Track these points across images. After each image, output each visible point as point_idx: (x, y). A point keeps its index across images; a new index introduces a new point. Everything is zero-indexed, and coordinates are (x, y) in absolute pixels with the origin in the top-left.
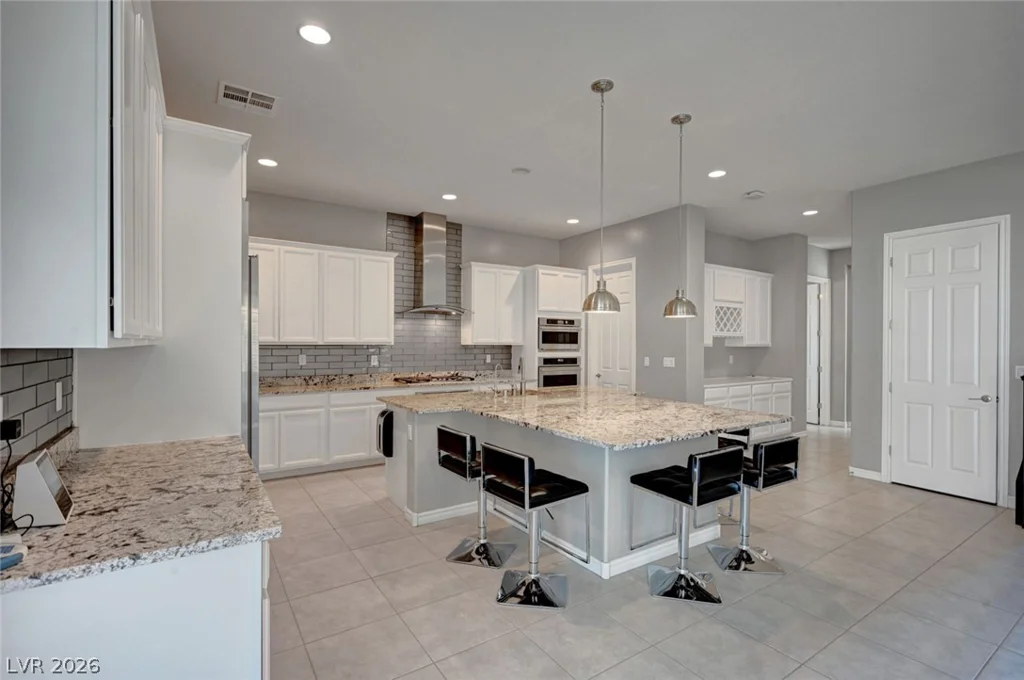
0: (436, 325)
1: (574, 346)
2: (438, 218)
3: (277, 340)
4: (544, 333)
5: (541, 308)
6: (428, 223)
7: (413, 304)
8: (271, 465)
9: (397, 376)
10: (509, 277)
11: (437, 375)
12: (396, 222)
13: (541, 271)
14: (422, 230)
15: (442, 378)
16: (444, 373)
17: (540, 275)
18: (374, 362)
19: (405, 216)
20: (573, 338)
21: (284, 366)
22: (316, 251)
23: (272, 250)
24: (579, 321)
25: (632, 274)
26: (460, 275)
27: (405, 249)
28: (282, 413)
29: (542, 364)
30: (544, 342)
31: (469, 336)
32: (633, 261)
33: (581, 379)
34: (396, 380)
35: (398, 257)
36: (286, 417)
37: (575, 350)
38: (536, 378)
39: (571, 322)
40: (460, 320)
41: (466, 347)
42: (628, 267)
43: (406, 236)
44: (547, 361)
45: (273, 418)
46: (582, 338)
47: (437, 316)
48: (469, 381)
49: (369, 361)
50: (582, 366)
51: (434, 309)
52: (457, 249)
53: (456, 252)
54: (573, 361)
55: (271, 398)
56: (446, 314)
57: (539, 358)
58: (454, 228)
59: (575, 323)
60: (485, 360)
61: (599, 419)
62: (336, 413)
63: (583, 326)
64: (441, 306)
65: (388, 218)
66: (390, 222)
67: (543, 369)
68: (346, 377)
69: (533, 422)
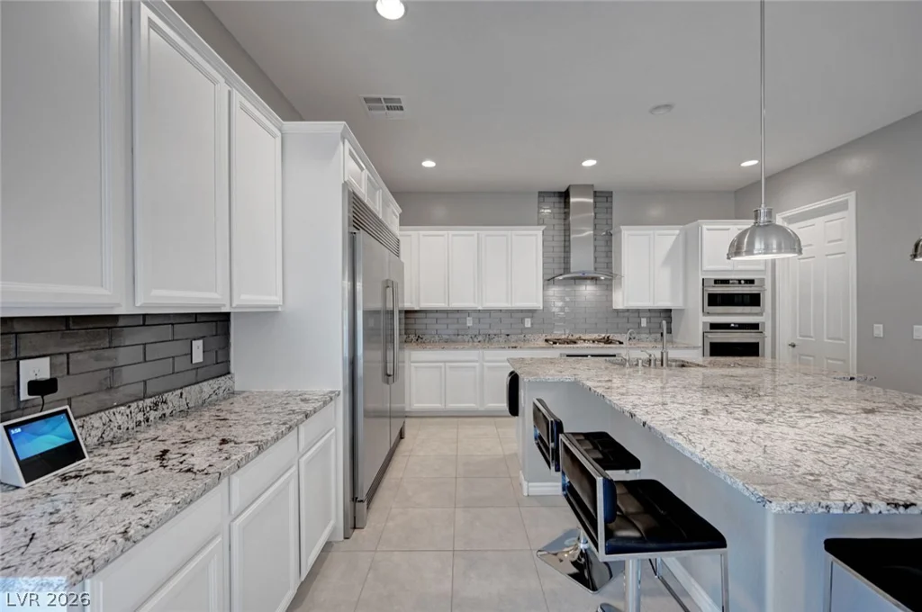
0: (588, 291)
1: (755, 309)
2: (584, 189)
3: (447, 306)
4: (710, 295)
5: (707, 267)
6: (576, 196)
7: (560, 271)
8: (439, 405)
9: (548, 337)
10: (666, 238)
11: (587, 337)
12: (547, 199)
13: (705, 227)
14: (569, 202)
15: (589, 341)
16: (595, 336)
17: (705, 231)
18: (528, 323)
19: (554, 193)
20: (754, 300)
21: (456, 326)
22: (475, 233)
23: (442, 236)
24: (762, 280)
25: (850, 216)
26: (611, 241)
27: (556, 221)
28: (447, 364)
29: (708, 330)
30: (710, 304)
31: (621, 300)
32: (851, 197)
33: (766, 348)
34: (547, 341)
35: (545, 229)
36: (451, 367)
37: (756, 314)
38: (700, 344)
39: (751, 282)
40: (611, 285)
41: (617, 311)
42: (843, 206)
43: (556, 210)
44: (714, 326)
45: (441, 367)
46: (766, 299)
47: (588, 282)
48: (618, 345)
49: (523, 323)
50: (768, 332)
51: (581, 275)
52: (608, 216)
53: (607, 219)
54: (755, 326)
55: (438, 352)
56: (595, 279)
57: (704, 323)
58: (603, 197)
59: (756, 281)
60: (640, 323)
61: (761, 422)
62: (489, 368)
63: (768, 286)
64: (589, 272)
65: (539, 196)
66: (541, 199)
67: (710, 335)
68: (503, 336)
69: (642, 415)
